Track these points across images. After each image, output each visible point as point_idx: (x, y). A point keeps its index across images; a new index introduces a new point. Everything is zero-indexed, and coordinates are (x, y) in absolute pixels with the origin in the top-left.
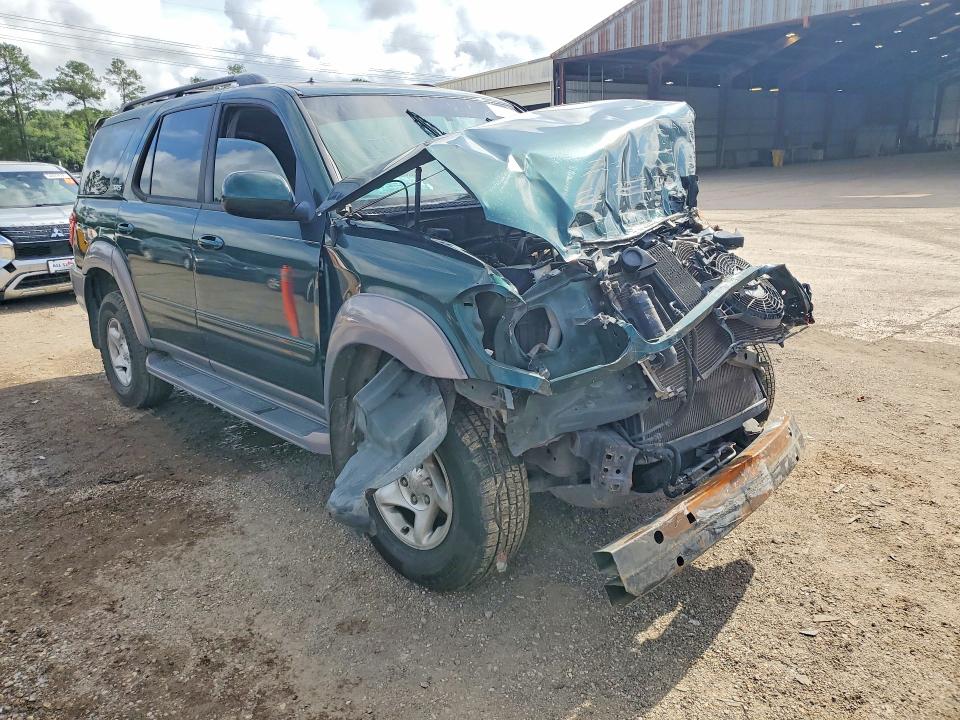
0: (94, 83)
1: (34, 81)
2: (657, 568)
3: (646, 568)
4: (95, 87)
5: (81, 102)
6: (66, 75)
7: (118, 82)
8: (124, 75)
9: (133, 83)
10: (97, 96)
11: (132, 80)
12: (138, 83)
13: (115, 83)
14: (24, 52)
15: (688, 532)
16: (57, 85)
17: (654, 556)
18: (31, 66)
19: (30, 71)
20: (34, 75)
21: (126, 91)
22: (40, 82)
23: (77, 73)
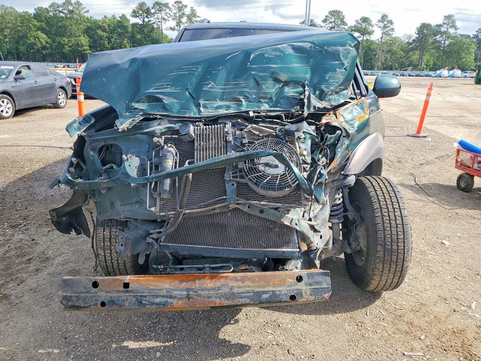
0: (370, 28)
1: (344, 27)
2: (85, 300)
3: (78, 297)
4: (370, 29)
5: (362, 36)
6: (359, 24)
7: (382, 26)
8: (386, 23)
9: (389, 27)
10: (370, 33)
11: (389, 25)
12: (392, 27)
13: (380, 27)
14: (343, 14)
15: (118, 292)
16: (353, 29)
17: (86, 292)
18: (345, 20)
19: (344, 22)
20: (345, 24)
21: (385, 31)
22: (346, 27)
23: (364, 23)
